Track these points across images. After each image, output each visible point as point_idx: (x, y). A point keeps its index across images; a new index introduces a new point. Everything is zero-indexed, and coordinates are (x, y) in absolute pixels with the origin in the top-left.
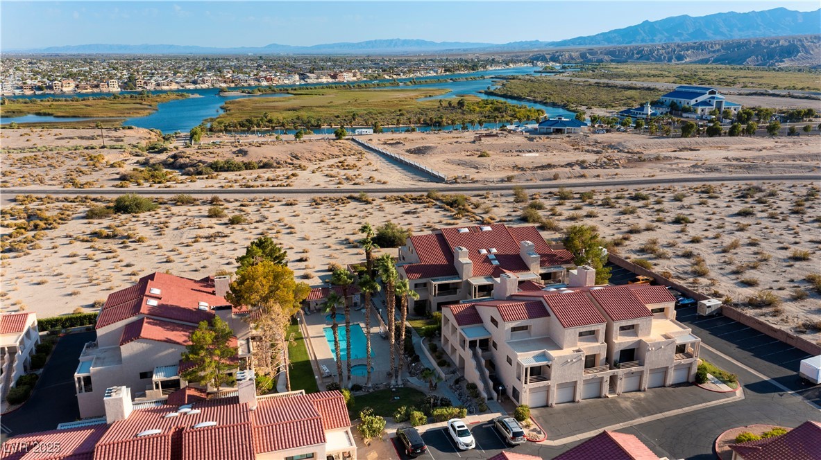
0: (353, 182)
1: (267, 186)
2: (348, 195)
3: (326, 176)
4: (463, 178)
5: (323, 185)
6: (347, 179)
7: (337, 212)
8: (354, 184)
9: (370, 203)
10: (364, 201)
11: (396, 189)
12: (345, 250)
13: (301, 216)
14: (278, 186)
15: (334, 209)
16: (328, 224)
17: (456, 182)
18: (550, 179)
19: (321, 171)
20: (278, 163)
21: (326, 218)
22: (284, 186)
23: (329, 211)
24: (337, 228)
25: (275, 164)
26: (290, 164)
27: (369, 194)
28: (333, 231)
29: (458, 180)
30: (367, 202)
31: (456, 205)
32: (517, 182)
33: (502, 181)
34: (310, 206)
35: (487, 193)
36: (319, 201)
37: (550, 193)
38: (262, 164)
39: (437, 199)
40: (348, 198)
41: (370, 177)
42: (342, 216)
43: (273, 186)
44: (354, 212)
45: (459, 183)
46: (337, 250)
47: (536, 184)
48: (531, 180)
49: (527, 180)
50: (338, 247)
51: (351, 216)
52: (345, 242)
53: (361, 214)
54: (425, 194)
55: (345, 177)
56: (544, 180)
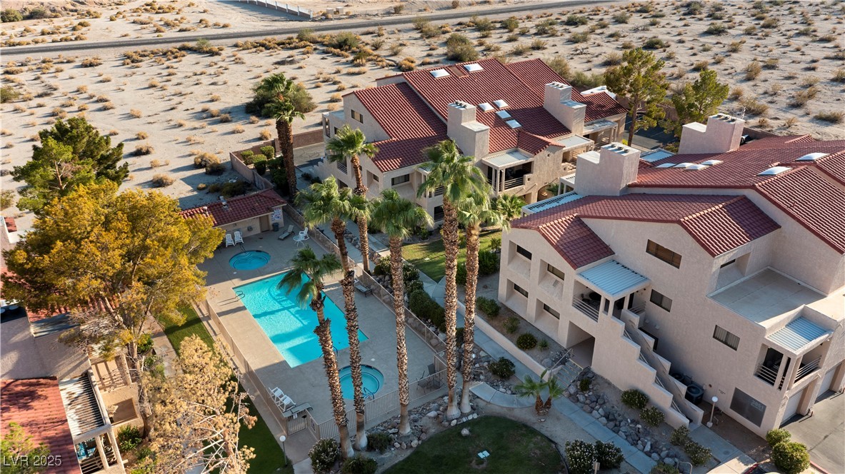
0: (178, 29)
1: (43, 41)
2: (179, 45)
3: (134, 22)
4: (335, 13)
5: (133, 36)
6: (167, 24)
7: (171, 70)
8: (180, 31)
9: (217, 54)
10: (207, 52)
11: (247, 32)
12: (209, 128)
13: (113, 81)
14: (61, 40)
15: (165, 66)
16: (163, 89)
17: (327, 19)
18: (448, 8)
19: (124, 17)
20: (54, 11)
21: (157, 80)
22: (71, 40)
23: (156, 69)
24: (180, 94)
25: (48, 13)
26: (72, 11)
27: (211, 42)
28: (177, 99)
29: (330, 16)
30: (212, 53)
31: (347, 47)
32: (407, 14)
33: (389, 13)
34: (124, 64)
35: (379, 30)
36: (135, 57)
37: (460, 24)
38: (27, 13)
39: (315, 42)
40: (180, 49)
41: (201, 21)
42: (180, 75)
43: (53, 42)
44: (199, 69)
45: (331, 20)
46: (195, 129)
47: (432, 14)
48: (425, 10)
49: (420, 11)
50: (197, 124)
51: (196, 75)
52: (204, 115)
53: (212, 70)
54: (295, 36)
55: (162, 23)
56: (441, 9)
